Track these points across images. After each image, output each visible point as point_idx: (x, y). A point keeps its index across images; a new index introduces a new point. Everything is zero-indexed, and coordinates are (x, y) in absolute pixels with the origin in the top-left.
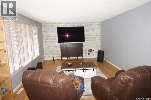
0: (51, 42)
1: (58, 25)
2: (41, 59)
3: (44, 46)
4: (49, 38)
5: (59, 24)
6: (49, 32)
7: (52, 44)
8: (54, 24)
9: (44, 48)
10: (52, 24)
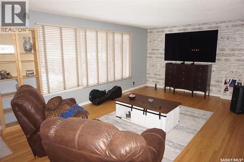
0: (158, 59)
1: (171, 29)
2: (134, 83)
3: (148, 64)
4: (155, 52)
5: (173, 27)
6: (156, 42)
7: (159, 63)
8: (164, 28)
9: (148, 67)
10: (162, 28)
